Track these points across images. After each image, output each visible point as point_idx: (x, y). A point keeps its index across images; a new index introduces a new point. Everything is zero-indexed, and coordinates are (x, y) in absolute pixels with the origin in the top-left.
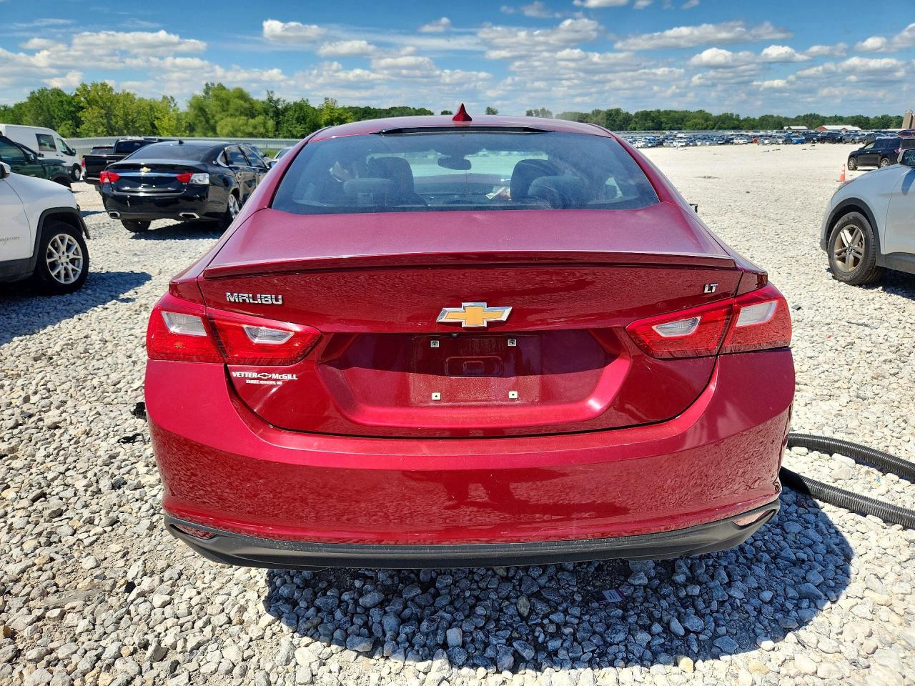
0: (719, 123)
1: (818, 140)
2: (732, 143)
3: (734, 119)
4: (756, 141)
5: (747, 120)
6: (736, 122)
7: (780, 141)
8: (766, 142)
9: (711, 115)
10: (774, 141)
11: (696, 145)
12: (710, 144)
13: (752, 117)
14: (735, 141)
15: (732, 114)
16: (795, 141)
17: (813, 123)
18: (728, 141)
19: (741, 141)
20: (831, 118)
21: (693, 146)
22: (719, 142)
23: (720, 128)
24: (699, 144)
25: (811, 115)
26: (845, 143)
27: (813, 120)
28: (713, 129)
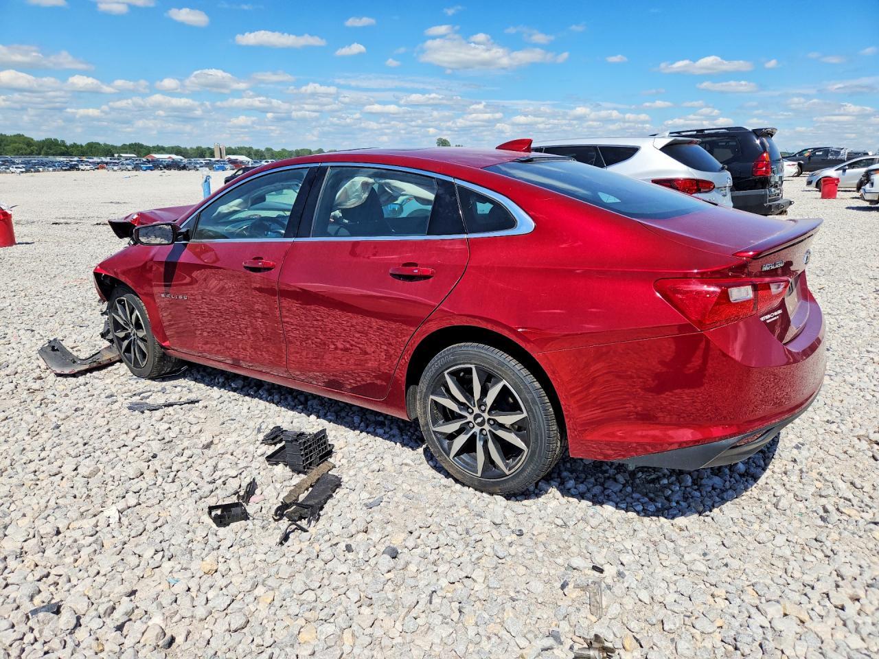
0: (45, 148)
1: (165, 168)
2: (78, 169)
3: (60, 145)
4: (103, 168)
5: (75, 146)
6: (63, 148)
7: (130, 167)
8: (116, 168)
9: (32, 139)
10: (124, 167)
11: (39, 171)
12: (54, 170)
13: (79, 143)
14: (80, 167)
15: (56, 140)
16: (145, 168)
17: (140, 151)
18: (73, 168)
19: (88, 168)
20: (154, 147)
21: (35, 172)
22: (64, 168)
23: (47, 154)
24: (41, 169)
25: (135, 144)
26: (189, 170)
27: (137, 149)
28: (39, 154)
